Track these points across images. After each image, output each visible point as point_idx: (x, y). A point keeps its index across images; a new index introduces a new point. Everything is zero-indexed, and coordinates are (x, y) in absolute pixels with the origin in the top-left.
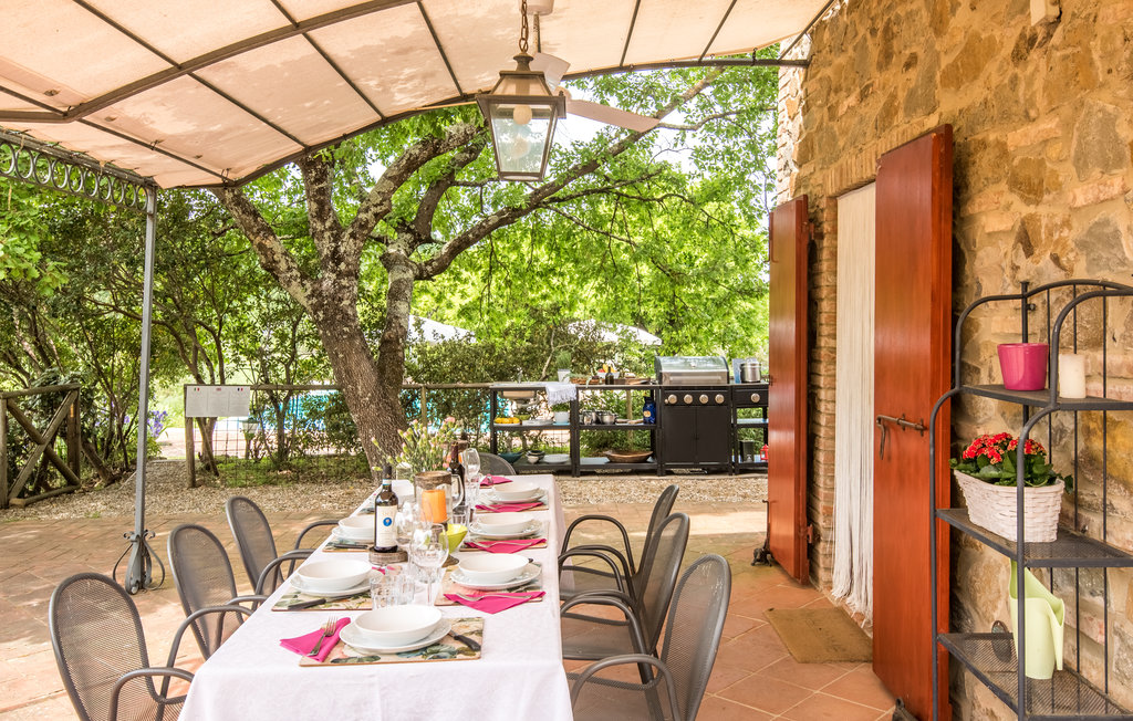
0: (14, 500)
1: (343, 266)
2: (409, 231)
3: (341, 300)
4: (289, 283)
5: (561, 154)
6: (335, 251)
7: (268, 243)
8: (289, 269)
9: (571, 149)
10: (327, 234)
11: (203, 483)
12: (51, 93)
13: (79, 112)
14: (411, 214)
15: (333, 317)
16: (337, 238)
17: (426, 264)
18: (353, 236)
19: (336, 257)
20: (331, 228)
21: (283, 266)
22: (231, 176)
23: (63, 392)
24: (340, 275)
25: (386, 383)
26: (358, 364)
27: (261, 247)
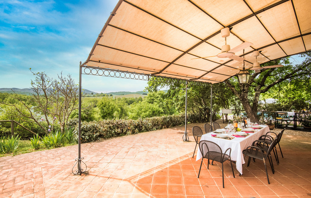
0: (201, 122)
1: (245, 91)
2: (260, 84)
3: (245, 97)
4: (236, 94)
5: (293, 68)
6: (244, 89)
7: (232, 88)
8: (236, 92)
9: (295, 66)
10: (242, 87)
11: (225, 123)
12: (196, 77)
13: (199, 78)
14: (260, 82)
15: (243, 99)
16: (244, 87)
17: (263, 90)
18: (246, 87)
19: (244, 90)
20: (243, 86)
21: (235, 92)
22: (221, 81)
23: (207, 109)
24: (244, 93)
25: (253, 110)
26: (248, 107)
27: (231, 89)
